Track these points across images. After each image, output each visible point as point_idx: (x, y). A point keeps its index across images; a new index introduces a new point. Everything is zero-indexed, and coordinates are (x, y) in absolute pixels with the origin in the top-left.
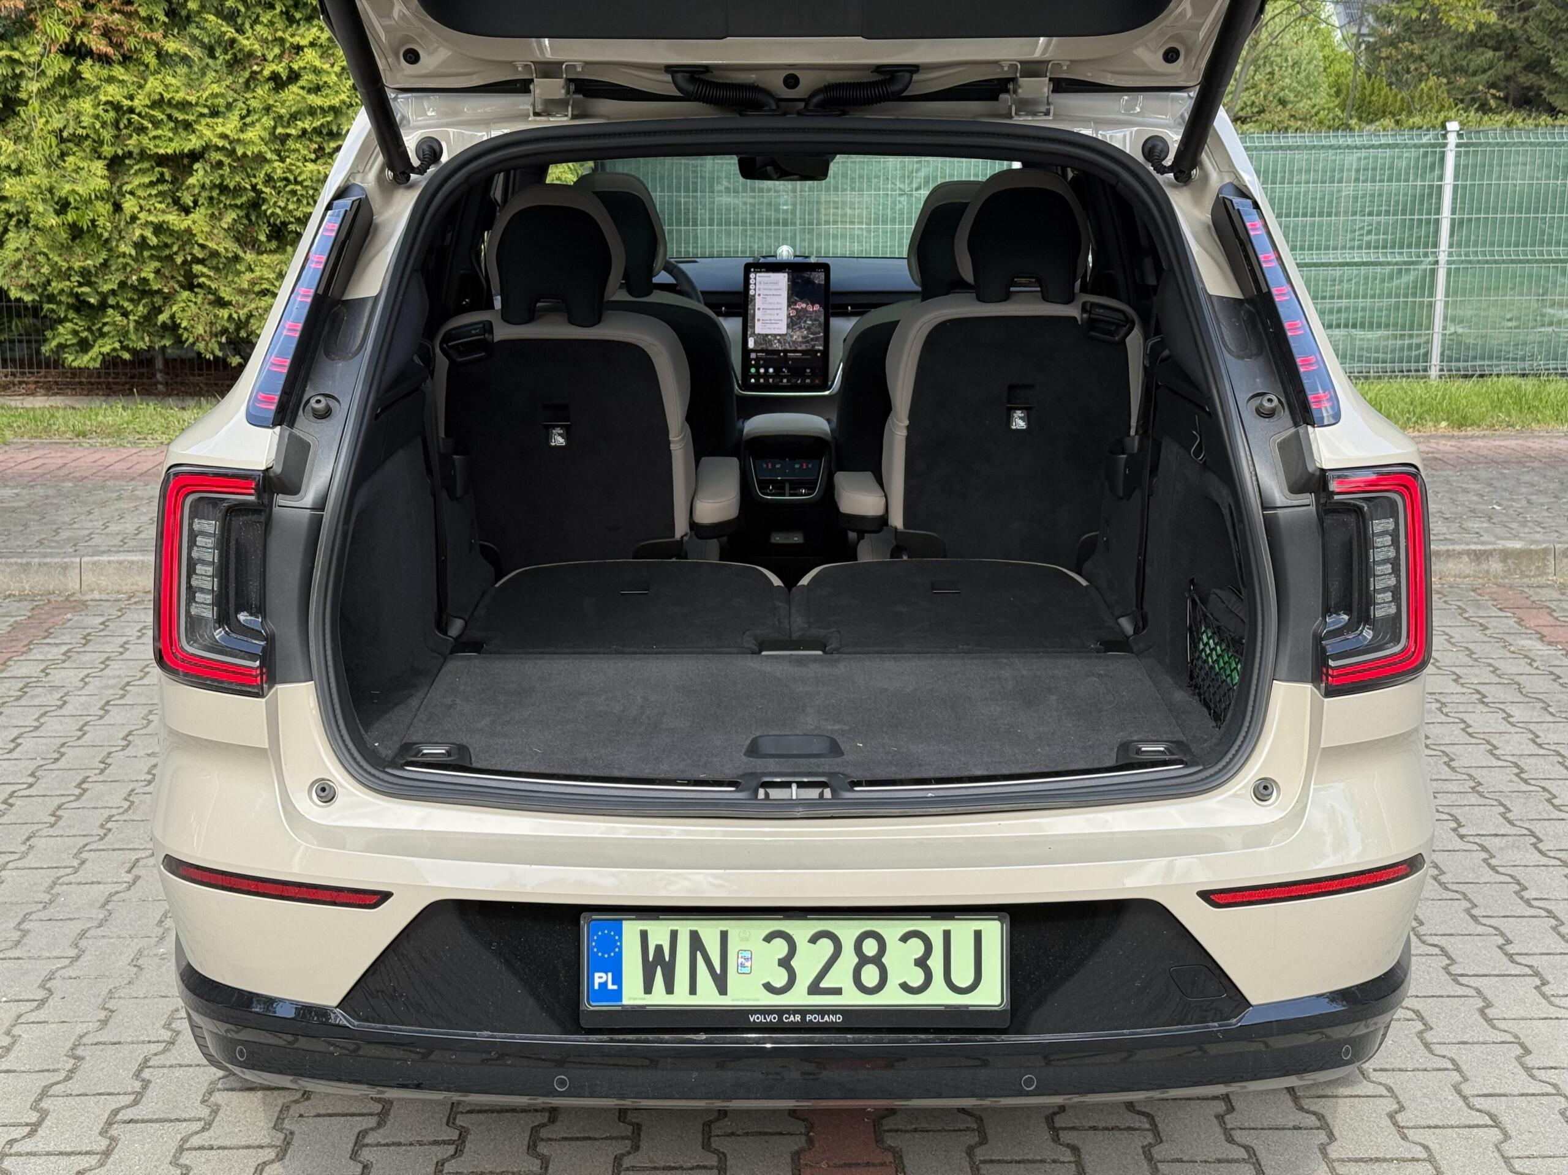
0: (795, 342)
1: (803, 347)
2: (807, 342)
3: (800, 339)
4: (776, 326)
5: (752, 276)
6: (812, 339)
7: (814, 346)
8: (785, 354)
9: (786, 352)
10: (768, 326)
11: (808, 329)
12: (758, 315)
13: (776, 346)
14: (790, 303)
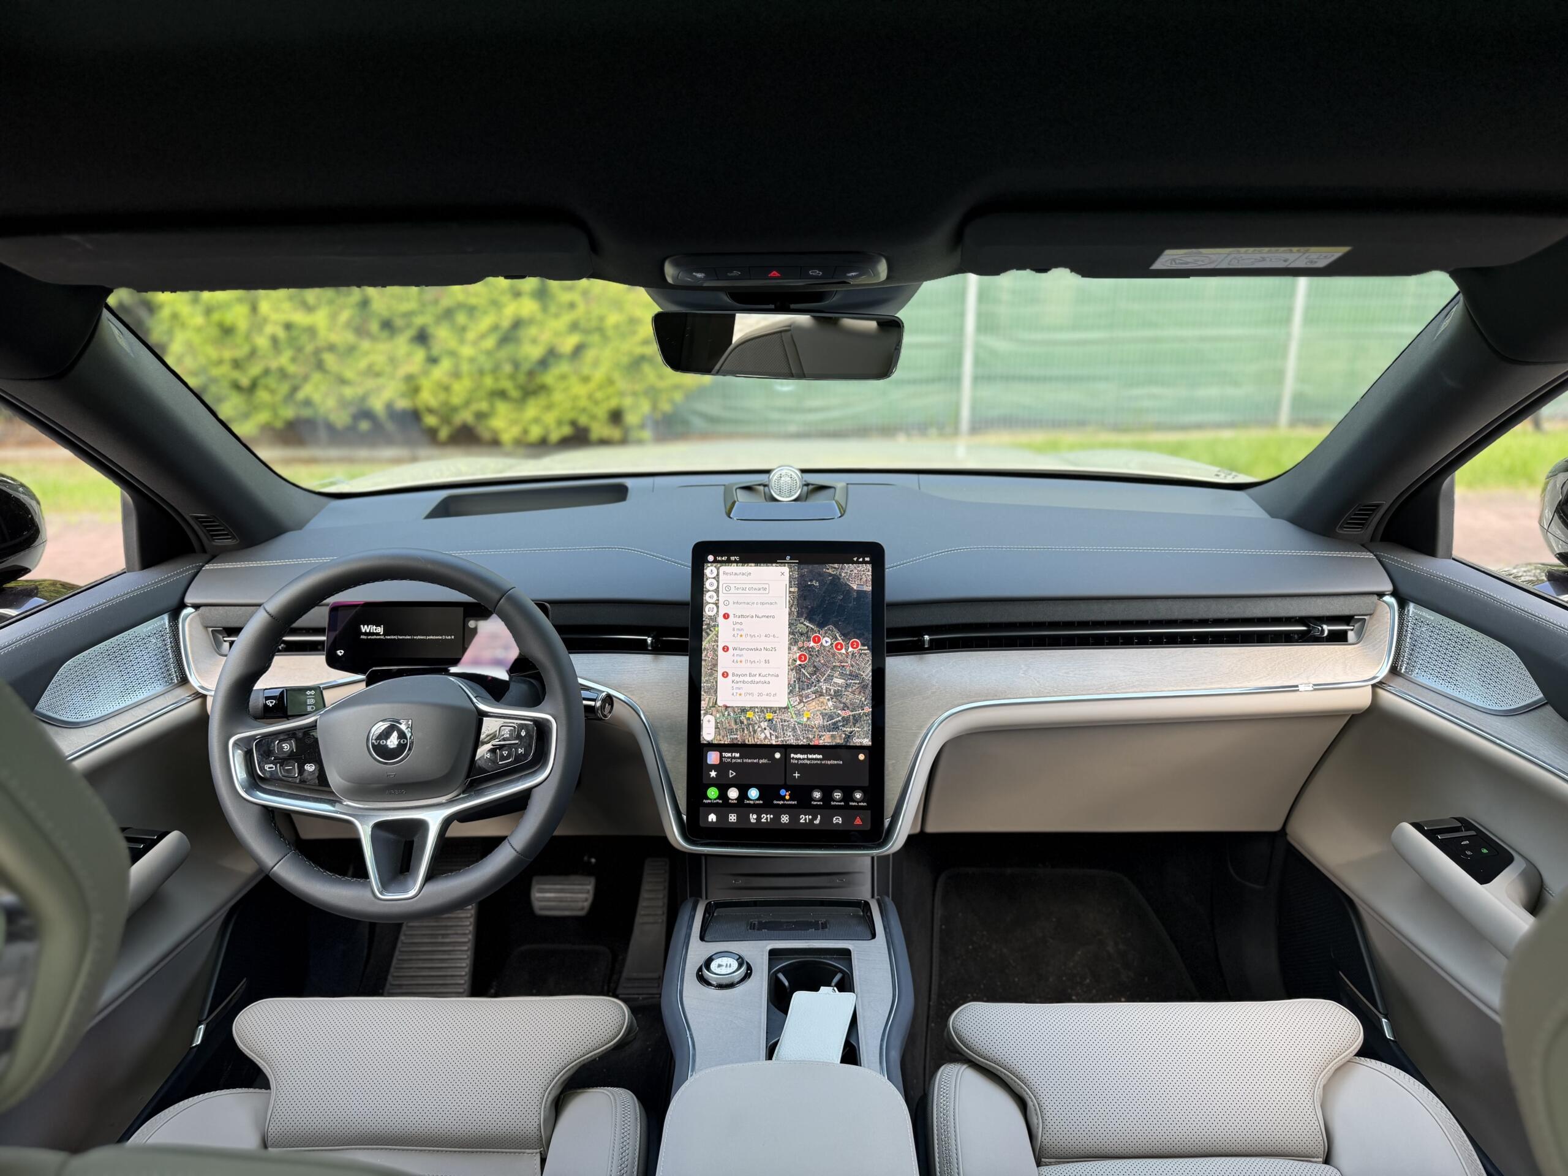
0: (807, 728)
1: (826, 739)
2: (835, 727)
3: (819, 721)
4: (765, 689)
5: (710, 571)
6: (846, 720)
7: (849, 737)
8: (786, 757)
9: (786, 749)
10: (747, 688)
11: (837, 695)
12: (724, 661)
13: (764, 736)
14: (795, 635)
